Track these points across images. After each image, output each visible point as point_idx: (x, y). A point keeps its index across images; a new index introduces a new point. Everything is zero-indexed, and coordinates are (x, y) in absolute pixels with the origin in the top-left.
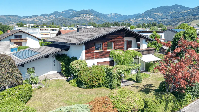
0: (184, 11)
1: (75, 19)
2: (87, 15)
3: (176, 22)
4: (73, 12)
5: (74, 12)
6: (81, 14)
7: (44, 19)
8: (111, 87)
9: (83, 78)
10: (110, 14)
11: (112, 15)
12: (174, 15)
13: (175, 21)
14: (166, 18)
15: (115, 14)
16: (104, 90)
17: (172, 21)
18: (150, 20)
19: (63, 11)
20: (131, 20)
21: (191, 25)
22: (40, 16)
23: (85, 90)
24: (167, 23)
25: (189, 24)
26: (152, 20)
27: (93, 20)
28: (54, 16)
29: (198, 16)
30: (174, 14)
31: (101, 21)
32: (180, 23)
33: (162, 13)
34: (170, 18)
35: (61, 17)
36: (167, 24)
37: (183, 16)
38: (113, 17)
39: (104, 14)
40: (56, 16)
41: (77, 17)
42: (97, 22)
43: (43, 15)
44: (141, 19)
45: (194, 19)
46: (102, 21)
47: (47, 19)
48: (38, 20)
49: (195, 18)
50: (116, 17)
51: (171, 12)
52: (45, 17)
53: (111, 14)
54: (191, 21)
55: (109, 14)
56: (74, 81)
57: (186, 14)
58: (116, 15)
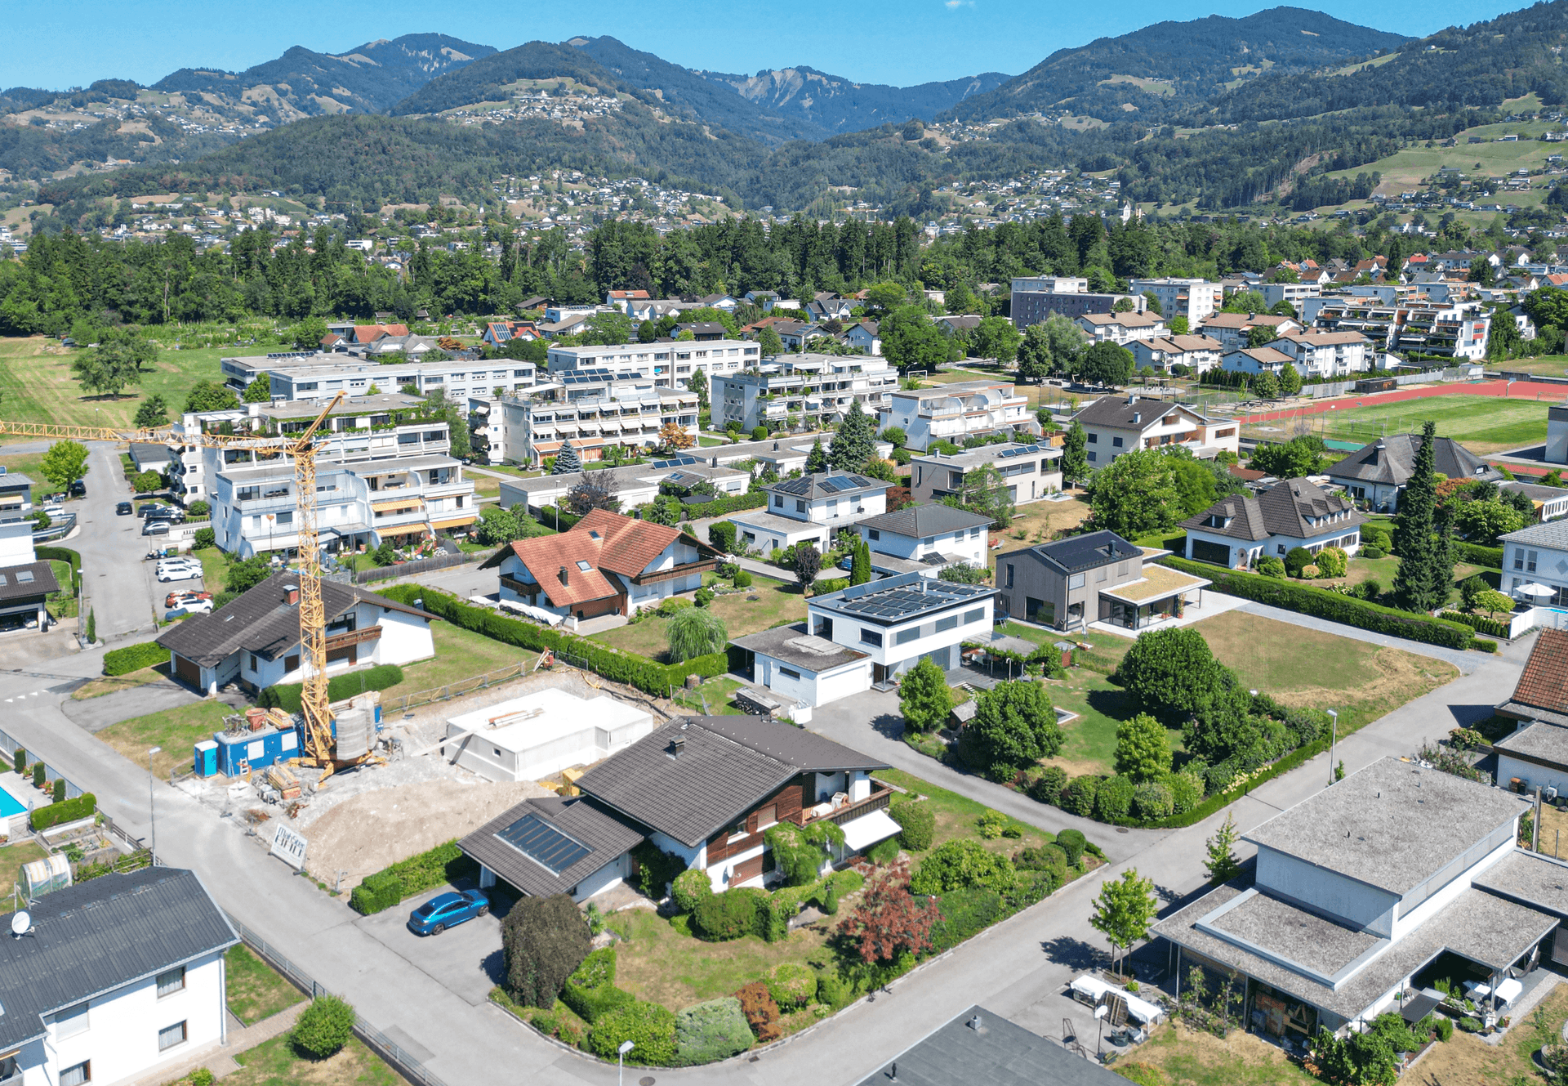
0: (1343, 63)
1: (466, 118)
2: (562, 85)
3: (1275, 161)
4: (443, 58)
5: (457, 56)
6: (511, 81)
7: (198, 112)
8: (766, 937)
9: (706, 921)
10: (761, 74)
11: (773, 81)
12: (1262, 97)
13: (1270, 147)
14: (1201, 118)
15: (803, 71)
16: (752, 945)
17: (1242, 153)
18: (1075, 133)
19: (361, 50)
20: (927, 135)
21: (1383, 183)
22: (160, 87)
23: (711, 944)
24: (1204, 164)
25: (1370, 174)
26: (1092, 134)
27: (615, 128)
28: (284, 86)
29: (1437, 112)
30: (1262, 84)
31: (678, 134)
32: (1303, 166)
33: (1169, 78)
34: (1235, 121)
35: (340, 99)
36: (1202, 171)
37: (1331, 106)
38: (782, 96)
39: (710, 70)
40: (301, 90)
41: (477, 106)
42: (651, 148)
43: (187, 82)
44: (1007, 121)
45: (1404, 135)
46: (691, 138)
47: (219, 110)
48: (141, 127)
49: (1419, 127)
50: (807, 103)
51: (1244, 70)
52: (200, 100)
53: (767, 79)
54: (1388, 151)
55: (746, 77)
56: (682, 920)
57: (1353, 91)
58: (809, 81)
